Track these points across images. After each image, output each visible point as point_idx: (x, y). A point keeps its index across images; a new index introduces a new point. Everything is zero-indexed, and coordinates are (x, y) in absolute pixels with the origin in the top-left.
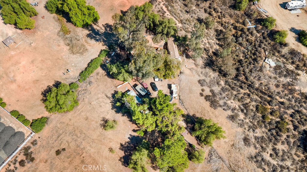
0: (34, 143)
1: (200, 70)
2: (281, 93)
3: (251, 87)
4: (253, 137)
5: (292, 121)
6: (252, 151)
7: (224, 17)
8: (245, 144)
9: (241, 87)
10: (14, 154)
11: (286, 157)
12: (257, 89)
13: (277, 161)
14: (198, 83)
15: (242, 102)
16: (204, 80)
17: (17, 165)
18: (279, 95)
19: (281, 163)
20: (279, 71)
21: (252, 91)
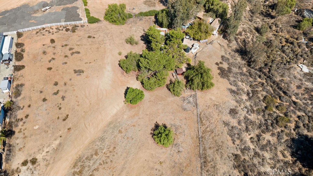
0: (82, 26)
1: (229, 50)
2: (300, 95)
3: (270, 78)
4: (243, 115)
5: (296, 122)
6: (234, 122)
7: (281, 32)
8: (230, 113)
9: (260, 77)
10: (68, 23)
11: (268, 149)
12: (274, 82)
13: (255, 146)
14: (220, 57)
15: (253, 88)
16: (228, 59)
17: (64, 29)
18: (297, 96)
19: (258, 150)
20: (309, 77)
21: (269, 82)
